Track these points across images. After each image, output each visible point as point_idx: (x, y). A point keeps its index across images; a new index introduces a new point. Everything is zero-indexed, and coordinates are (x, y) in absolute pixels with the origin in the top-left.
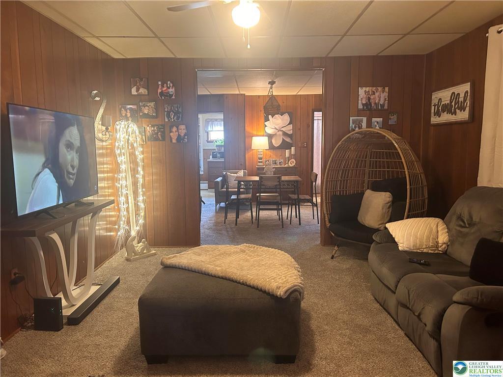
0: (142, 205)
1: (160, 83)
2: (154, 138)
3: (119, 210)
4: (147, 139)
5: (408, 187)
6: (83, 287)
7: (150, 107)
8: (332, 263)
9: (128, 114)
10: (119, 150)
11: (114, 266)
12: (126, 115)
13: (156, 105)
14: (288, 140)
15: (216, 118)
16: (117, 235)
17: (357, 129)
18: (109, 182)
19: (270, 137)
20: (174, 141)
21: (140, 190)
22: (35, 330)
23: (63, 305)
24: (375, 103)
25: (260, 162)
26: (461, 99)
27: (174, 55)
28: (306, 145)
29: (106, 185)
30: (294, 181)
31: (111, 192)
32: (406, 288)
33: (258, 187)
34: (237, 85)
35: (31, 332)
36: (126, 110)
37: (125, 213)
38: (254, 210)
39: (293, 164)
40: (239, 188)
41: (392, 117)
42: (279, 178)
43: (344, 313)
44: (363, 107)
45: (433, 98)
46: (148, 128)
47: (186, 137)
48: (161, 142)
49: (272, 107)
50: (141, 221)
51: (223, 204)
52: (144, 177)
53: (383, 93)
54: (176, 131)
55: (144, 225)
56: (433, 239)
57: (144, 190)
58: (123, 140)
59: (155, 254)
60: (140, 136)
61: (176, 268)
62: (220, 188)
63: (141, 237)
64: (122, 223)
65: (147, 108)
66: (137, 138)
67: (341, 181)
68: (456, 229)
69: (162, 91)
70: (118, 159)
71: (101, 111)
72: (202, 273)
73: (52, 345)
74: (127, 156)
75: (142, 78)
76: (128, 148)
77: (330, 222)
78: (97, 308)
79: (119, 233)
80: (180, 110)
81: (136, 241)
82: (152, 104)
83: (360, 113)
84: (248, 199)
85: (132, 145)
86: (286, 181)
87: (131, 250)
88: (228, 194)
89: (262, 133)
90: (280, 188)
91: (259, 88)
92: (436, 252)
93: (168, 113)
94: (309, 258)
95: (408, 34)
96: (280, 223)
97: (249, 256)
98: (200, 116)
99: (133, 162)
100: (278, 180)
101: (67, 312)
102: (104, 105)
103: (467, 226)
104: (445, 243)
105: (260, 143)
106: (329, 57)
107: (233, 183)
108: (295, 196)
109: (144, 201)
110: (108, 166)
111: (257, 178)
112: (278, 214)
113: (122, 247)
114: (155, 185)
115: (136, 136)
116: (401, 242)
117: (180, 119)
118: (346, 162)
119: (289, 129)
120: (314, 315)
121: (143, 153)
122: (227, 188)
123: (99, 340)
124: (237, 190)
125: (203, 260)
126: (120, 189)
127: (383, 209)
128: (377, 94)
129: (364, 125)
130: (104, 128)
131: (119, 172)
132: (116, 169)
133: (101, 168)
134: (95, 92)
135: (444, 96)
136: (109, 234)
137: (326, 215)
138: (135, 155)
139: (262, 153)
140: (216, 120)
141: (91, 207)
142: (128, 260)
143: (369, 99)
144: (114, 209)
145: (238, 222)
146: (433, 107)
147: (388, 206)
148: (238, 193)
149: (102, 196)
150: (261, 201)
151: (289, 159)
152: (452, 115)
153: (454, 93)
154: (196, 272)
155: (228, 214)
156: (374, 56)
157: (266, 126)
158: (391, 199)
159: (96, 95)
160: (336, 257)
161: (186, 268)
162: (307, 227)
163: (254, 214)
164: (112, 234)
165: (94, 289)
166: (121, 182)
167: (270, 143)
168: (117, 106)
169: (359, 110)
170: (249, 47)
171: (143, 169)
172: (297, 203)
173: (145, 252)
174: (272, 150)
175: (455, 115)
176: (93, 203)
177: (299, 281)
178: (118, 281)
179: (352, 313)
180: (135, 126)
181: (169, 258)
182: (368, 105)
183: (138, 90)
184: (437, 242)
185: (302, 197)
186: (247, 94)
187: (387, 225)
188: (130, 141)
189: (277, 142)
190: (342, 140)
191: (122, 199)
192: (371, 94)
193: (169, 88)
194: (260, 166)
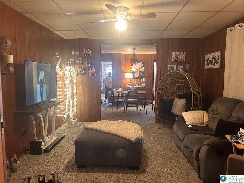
0: (75, 103)
1: (84, 50)
2: (81, 73)
3: (65, 105)
4: (78, 74)
5: (192, 97)
6: (50, 138)
7: (80, 60)
8: (159, 131)
9: (70, 63)
10: (66, 79)
11: (63, 130)
12: (69, 63)
13: (82, 59)
14: (142, 74)
15: (109, 64)
16: (64, 116)
17: (171, 71)
18: (62, 93)
19: (134, 73)
20: (90, 75)
21: (75, 96)
22: (31, 154)
23: (42, 145)
24: (180, 59)
25: (128, 84)
26: (217, 58)
27: (91, 38)
28: (150, 77)
29: (60, 94)
30: (144, 94)
31: (62, 97)
32: (187, 140)
33: (127, 96)
34: (119, 50)
35: (29, 155)
36: (69, 61)
37: (68, 106)
38: (125, 106)
39: (144, 86)
40: (119, 96)
41: (188, 66)
42: (137, 92)
43: (162, 151)
44: (174, 61)
45: (205, 57)
46: (79, 69)
47: (95, 73)
48: (84, 75)
49: (134, 59)
50: (75, 110)
51: (111, 104)
52: (76, 90)
53: (183, 54)
54: (91, 71)
55: (76, 112)
56: (202, 120)
57: (76, 96)
58: (68, 74)
59: (80, 125)
60: (75, 73)
61: (90, 129)
62: (110, 96)
63: (74, 117)
64: (66, 111)
65: (78, 60)
66: (74, 73)
67: (164, 94)
68: (211, 116)
69: (85, 53)
70: (65, 83)
71: (59, 62)
72: (101, 132)
73: (38, 160)
74: (69, 82)
75: (77, 48)
76: (70, 78)
77: (158, 112)
78: (56, 147)
79: (65, 115)
80: (93, 61)
81: (72, 119)
82: (81, 59)
83: (173, 63)
84: (123, 101)
85: (72, 77)
86: (140, 93)
87: (70, 123)
88: (114, 99)
89: (130, 71)
90: (137, 97)
91: (129, 51)
92: (203, 125)
93: (88, 63)
94: (149, 129)
95: (193, 30)
96: (137, 112)
97: (121, 125)
98: (102, 63)
99: (72, 84)
100: (136, 93)
101: (44, 148)
102: (60, 59)
103: (216, 114)
104: (206, 122)
105: (129, 76)
106: (159, 39)
107: (116, 94)
108: (144, 100)
109: (76, 101)
110: (61, 86)
111: (127, 92)
112: (137, 109)
113: (66, 121)
114: (81, 94)
115: (73, 73)
116: (187, 121)
117: (93, 66)
118: (166, 86)
119: (142, 70)
120: (149, 151)
121: (76, 80)
122: (113, 96)
123: (57, 159)
124: (117, 97)
125: (101, 126)
126: (66, 96)
127: (182, 106)
128: (180, 55)
129: (175, 69)
130: (60, 69)
131: (66, 88)
132: (65, 87)
133: (58, 86)
134: (57, 54)
135: (210, 56)
136: (60, 115)
137: (157, 109)
138: (73, 81)
139: (130, 80)
140: (109, 65)
141: (54, 103)
142: (68, 127)
143: (177, 57)
144: (63, 105)
145: (118, 112)
146: (205, 61)
147: (184, 106)
148: (118, 98)
149: (58, 99)
150: (128, 102)
151: (142, 83)
152: (213, 65)
153: (214, 56)
154: (98, 131)
155: (113, 108)
156: (179, 38)
157: (132, 68)
158: (186, 102)
159: (57, 55)
160: (161, 128)
161: (95, 129)
162: (150, 115)
163: (125, 108)
164: (62, 115)
165: (54, 139)
166: (66, 93)
167: (134, 76)
168: (66, 59)
169: (172, 62)
170: (122, 38)
171: (76, 87)
172: (145, 104)
173: (76, 124)
174: (134, 79)
175: (214, 65)
176: (55, 102)
177: (141, 135)
178: (64, 136)
179: (165, 151)
180: (73, 68)
181: (87, 125)
182: (176, 60)
183: (75, 53)
184: (203, 121)
185: (147, 101)
186: (123, 53)
187: (182, 114)
188: (71, 75)
189: (137, 75)
190: (164, 75)
191: (67, 100)
192: (178, 55)
193: (88, 52)
194: (129, 86)
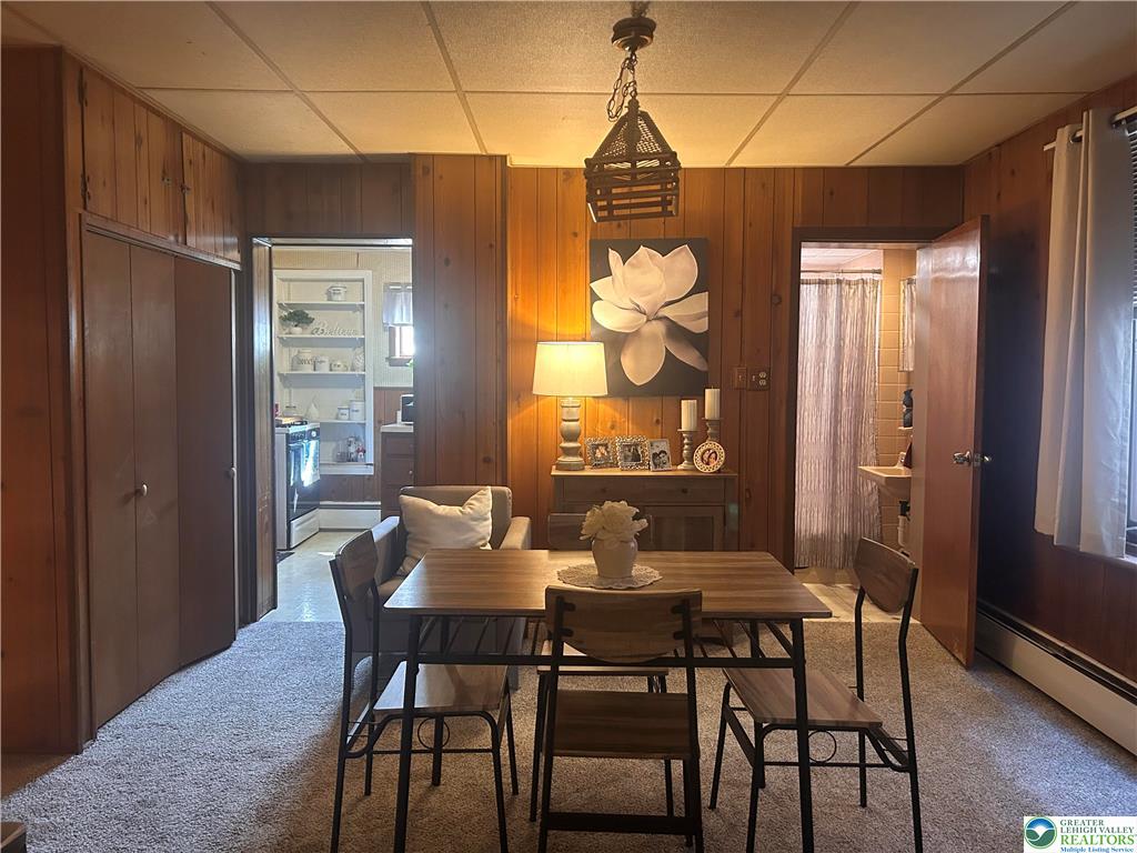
14: (690, 357)
19: (615, 343)
25: (567, 452)
28: (768, 379)
34: (456, 82)
39: (715, 465)
49: (632, 163)
89: (579, 329)
105: (570, 371)
119: (694, 311)
139: (576, 413)
151: (697, 438)
157: (595, 298)
167: (615, 371)
174: (620, 402)
189: (642, 366)
194: (568, 467)
